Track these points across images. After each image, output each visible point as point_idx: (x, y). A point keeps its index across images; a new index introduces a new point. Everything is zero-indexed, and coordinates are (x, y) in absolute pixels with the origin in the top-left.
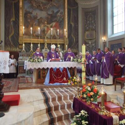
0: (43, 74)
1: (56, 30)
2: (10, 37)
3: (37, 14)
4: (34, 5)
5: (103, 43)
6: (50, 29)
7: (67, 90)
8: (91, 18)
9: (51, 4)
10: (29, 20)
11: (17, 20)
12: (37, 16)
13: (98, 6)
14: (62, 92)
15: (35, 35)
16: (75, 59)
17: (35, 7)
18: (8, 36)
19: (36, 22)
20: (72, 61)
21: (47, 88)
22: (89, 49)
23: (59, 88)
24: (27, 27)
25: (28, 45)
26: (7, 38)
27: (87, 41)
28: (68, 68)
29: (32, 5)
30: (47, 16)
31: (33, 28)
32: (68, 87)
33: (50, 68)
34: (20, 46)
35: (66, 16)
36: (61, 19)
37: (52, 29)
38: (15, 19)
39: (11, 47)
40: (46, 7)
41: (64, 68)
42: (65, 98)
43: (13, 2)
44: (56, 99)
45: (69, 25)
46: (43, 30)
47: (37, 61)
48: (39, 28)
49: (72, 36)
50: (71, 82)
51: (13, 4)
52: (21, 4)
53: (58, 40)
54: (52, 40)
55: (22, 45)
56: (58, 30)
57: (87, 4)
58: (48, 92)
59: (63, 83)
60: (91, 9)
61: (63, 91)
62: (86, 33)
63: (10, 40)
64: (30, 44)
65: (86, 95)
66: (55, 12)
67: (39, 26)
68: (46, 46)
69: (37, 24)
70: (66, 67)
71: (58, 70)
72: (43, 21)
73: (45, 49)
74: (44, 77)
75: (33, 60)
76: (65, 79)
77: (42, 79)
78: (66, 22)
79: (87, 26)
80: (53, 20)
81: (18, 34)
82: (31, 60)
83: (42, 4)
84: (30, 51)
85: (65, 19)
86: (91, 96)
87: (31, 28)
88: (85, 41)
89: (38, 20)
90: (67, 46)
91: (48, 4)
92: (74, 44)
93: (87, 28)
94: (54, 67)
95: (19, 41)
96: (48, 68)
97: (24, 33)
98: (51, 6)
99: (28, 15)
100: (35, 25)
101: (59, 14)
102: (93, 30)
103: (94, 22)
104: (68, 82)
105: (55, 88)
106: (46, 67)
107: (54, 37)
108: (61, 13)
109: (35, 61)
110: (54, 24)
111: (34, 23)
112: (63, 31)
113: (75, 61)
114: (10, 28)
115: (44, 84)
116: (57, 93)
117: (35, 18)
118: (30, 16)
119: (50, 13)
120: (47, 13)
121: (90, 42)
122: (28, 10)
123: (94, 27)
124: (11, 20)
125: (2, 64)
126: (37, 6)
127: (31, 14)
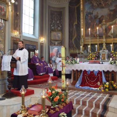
2: (73, 40)
3: (97, 13)
4: (95, 4)
10: (90, 21)
12: (98, 15)
17: (96, 6)
19: (97, 22)
26: (71, 41)
29: (93, 5)
30: (109, 13)
38: (78, 22)
40: (108, 3)
41: (99, 71)
48: (98, 28)
50: (102, 87)
51: (76, 8)
63: (73, 42)
70: (101, 70)
73: (103, 50)
83: (103, 1)
89: (99, 19)
95: (80, 42)
97: (82, 35)
111: (95, 23)
114: (73, 31)
117: (96, 17)
120: (109, 9)
124: (74, 24)
126: (97, 4)
127: (92, 15)
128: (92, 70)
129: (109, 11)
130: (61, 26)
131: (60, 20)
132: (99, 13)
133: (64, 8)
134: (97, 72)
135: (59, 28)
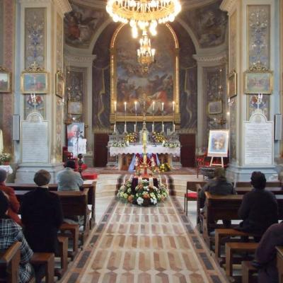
2: (99, 115)
3: (134, 82)
4: (130, 70)
6: (152, 103)
10: (123, 92)
11: (108, 92)
12: (134, 85)
15: (131, 110)
16: (166, 144)
17: (132, 72)
18: (97, 114)
19: (133, 94)
26: (96, 116)
27: (211, 117)
29: (128, 71)
31: (128, 103)
33: (136, 153)
34: (112, 127)
35: (177, 82)
36: (169, 87)
38: (105, 91)
39: (100, 128)
43: (103, 69)
45: (182, 94)
47: (121, 146)
48: (136, 102)
50: (158, 169)
51: (103, 72)
52: (112, 71)
54: (154, 117)
57: (211, 60)
63: (99, 119)
66: (160, 77)
67: (137, 98)
73: (143, 131)
75: (117, 144)
78: (177, 91)
79: (212, 94)
81: (109, 110)
82: (115, 145)
84: (123, 133)
87: (125, 103)
89: (136, 90)
92: (189, 121)
93: (212, 96)
94: (140, 153)
95: (110, 119)
96: (133, 154)
97: (116, 109)
99: (122, 85)
100: (132, 97)
101: (166, 80)
102: (218, 100)
106: (131, 153)
107: (159, 113)
109: (119, 146)
110: (158, 94)
111: (131, 95)
113: (166, 146)
117: (132, 88)
118: (125, 86)
119: (153, 79)
120: (148, 80)
122: (122, 78)
124: (101, 93)
130: (80, 94)
131: (79, 85)
133: (85, 69)
135: (78, 97)
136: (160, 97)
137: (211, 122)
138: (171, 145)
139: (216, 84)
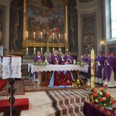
0: (47, 76)
1: (58, 35)
2: (14, 41)
3: (39, 19)
4: (37, 11)
5: (102, 46)
6: (52, 34)
7: (71, 92)
8: (89, 24)
9: (52, 11)
10: (32, 26)
11: (21, 25)
12: (40, 22)
13: (96, 13)
14: (67, 95)
15: (37, 39)
16: (78, 63)
18: (12, 40)
19: (39, 27)
20: (75, 65)
21: (52, 90)
22: (88, 53)
23: (64, 91)
24: (30, 32)
25: (31, 49)
26: (12, 42)
27: (86, 45)
28: (71, 70)
29: (35, 12)
30: (49, 22)
31: (36, 33)
32: (73, 89)
35: (67, 22)
36: (62, 25)
37: (53, 34)
38: (19, 24)
39: (15, 51)
40: (48, 14)
41: (68, 71)
42: (72, 101)
43: (18, 9)
44: (63, 102)
45: (69, 30)
46: (45, 35)
47: (42, 64)
48: (42, 33)
49: (72, 40)
50: (75, 84)
51: (18, 11)
52: (25, 11)
53: (59, 44)
54: (54, 44)
55: (26, 48)
56: (59, 35)
57: (86, 10)
58: (54, 95)
59: (67, 86)
60: (89, 15)
61: (68, 93)
62: (86, 37)
63: (14, 44)
64: (33, 47)
65: (98, 100)
66: (56, 18)
67: (41, 30)
68: (48, 50)
69: (39, 29)
70: (69, 70)
71: (62, 73)
72: (45, 26)
73: (47, 53)
74: (49, 80)
75: (39, 63)
76: (68, 81)
77: (46, 81)
78: (67, 27)
79: (86, 31)
80: (55, 26)
81: (22, 38)
82: (36, 63)
83: (44, 11)
84: (33, 54)
85: (65, 24)
86: (104, 101)
87: (34, 33)
88: (84, 45)
89: (41, 25)
90: (67, 49)
91: (50, 11)
92: (73, 48)
94: (58, 70)
97: (27, 37)
98: (52, 12)
99: (31, 21)
100: (38, 30)
101: (60, 20)
102: (91, 34)
103: (93, 27)
104: (71, 85)
105: (60, 91)
106: (50, 71)
107: (55, 41)
108: (62, 19)
109: (40, 64)
110: (55, 29)
111: (37, 28)
112: (64, 36)
113: (78, 64)
114: (15, 32)
115: (48, 87)
116: (63, 96)
117: (38, 23)
119: (52, 19)
120: (49, 19)
121: (89, 46)
122: (31, 16)
123: (92, 32)
124: (16, 26)
125: (15, 69)
126: (39, 12)
127: (34, 20)
128: (62, 70)
129: (49, 20)
132: (40, 20)
133: (5, 7)
134: (66, 72)
136: (56, 31)
137: (86, 49)
138: (82, 63)
139: (89, 25)
